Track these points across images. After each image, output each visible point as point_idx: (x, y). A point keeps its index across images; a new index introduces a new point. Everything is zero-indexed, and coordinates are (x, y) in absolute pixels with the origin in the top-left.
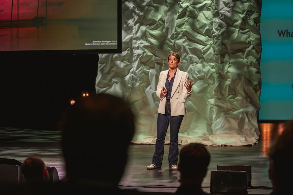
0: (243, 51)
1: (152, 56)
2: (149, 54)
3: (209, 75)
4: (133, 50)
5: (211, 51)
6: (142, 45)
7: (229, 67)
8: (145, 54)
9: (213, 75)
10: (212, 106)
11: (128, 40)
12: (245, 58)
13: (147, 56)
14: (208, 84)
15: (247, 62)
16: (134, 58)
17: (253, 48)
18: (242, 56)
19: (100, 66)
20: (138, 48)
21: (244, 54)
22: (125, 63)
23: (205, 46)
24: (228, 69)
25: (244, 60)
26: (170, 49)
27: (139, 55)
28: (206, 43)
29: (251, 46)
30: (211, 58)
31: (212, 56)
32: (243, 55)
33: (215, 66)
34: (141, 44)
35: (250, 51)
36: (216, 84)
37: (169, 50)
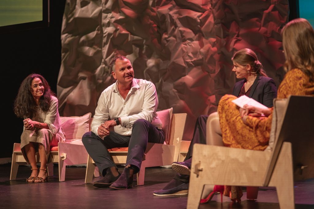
0: (258, 15)
1: (127, 35)
2: (124, 32)
3: (209, 57)
4: (103, 28)
5: (211, 19)
6: (113, 20)
7: (236, 42)
8: (118, 32)
9: (214, 57)
10: (211, 106)
11: (97, 15)
12: (263, 26)
13: (120, 34)
14: (208, 72)
15: (266, 32)
16: (104, 40)
17: (274, 9)
18: (258, 23)
19: (64, 56)
20: (109, 24)
21: (261, 19)
22: (95, 49)
23: (202, 13)
24: (234, 45)
25: (261, 29)
26: (152, 22)
27: (109, 35)
28: (204, 7)
29: (272, 6)
30: (211, 31)
31: (212, 26)
32: (260, 22)
33: (216, 43)
34: (112, 17)
35: (269, 13)
36: (218, 70)
37: (151, 24)
